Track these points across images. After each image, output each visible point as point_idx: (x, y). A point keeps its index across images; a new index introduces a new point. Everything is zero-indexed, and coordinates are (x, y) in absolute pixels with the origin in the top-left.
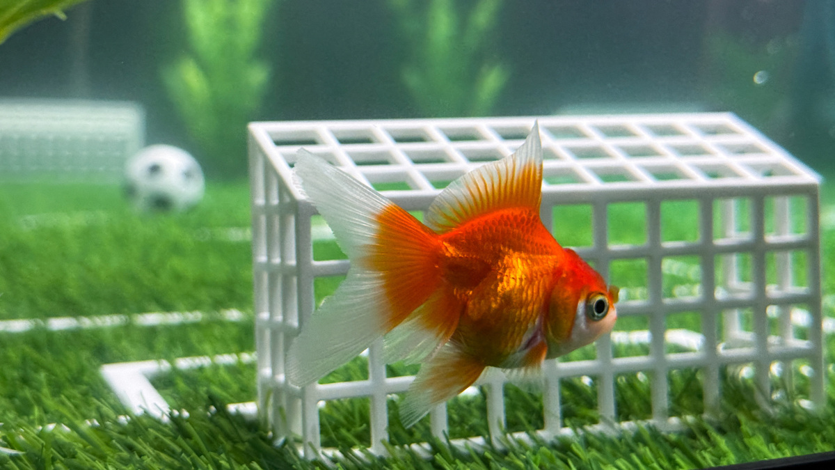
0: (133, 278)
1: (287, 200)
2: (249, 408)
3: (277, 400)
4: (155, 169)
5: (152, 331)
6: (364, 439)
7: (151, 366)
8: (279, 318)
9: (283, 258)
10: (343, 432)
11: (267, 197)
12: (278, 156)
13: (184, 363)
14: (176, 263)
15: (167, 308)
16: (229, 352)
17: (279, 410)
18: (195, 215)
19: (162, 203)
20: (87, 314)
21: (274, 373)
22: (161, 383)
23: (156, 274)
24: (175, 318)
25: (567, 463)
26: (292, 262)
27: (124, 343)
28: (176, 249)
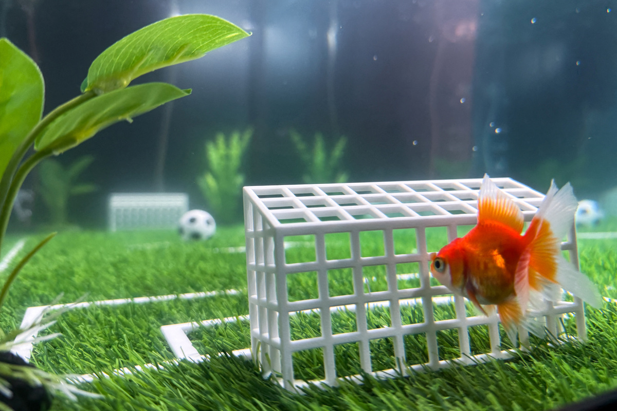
0: (180, 274)
1: (269, 227)
2: (246, 352)
3: (264, 349)
4: (193, 220)
5: (189, 303)
6: (320, 374)
7: (188, 325)
8: (265, 299)
9: (266, 262)
10: (308, 370)
11: (255, 228)
12: (261, 203)
13: (207, 323)
14: (202, 265)
15: (198, 290)
16: (232, 315)
17: (265, 355)
18: (212, 242)
19: (196, 236)
20: (155, 294)
21: (261, 332)
22: (193, 336)
23: (192, 272)
24: (202, 295)
25: (456, 389)
26: (273, 265)
27: (174, 311)
28: (203, 258)
